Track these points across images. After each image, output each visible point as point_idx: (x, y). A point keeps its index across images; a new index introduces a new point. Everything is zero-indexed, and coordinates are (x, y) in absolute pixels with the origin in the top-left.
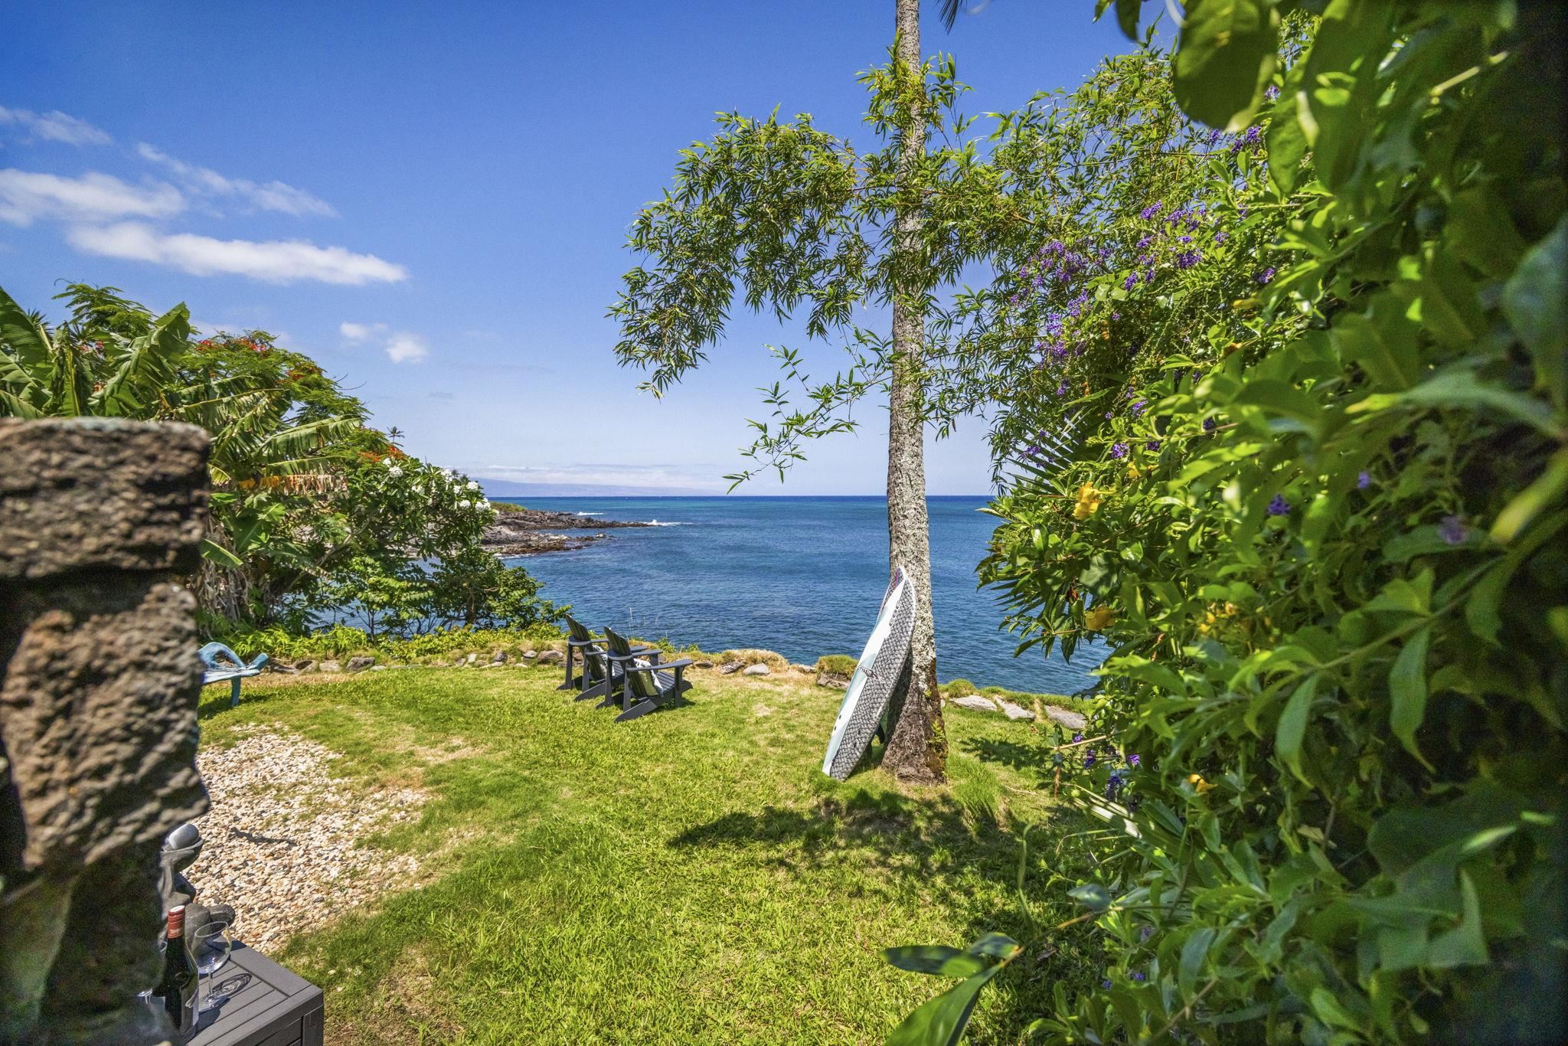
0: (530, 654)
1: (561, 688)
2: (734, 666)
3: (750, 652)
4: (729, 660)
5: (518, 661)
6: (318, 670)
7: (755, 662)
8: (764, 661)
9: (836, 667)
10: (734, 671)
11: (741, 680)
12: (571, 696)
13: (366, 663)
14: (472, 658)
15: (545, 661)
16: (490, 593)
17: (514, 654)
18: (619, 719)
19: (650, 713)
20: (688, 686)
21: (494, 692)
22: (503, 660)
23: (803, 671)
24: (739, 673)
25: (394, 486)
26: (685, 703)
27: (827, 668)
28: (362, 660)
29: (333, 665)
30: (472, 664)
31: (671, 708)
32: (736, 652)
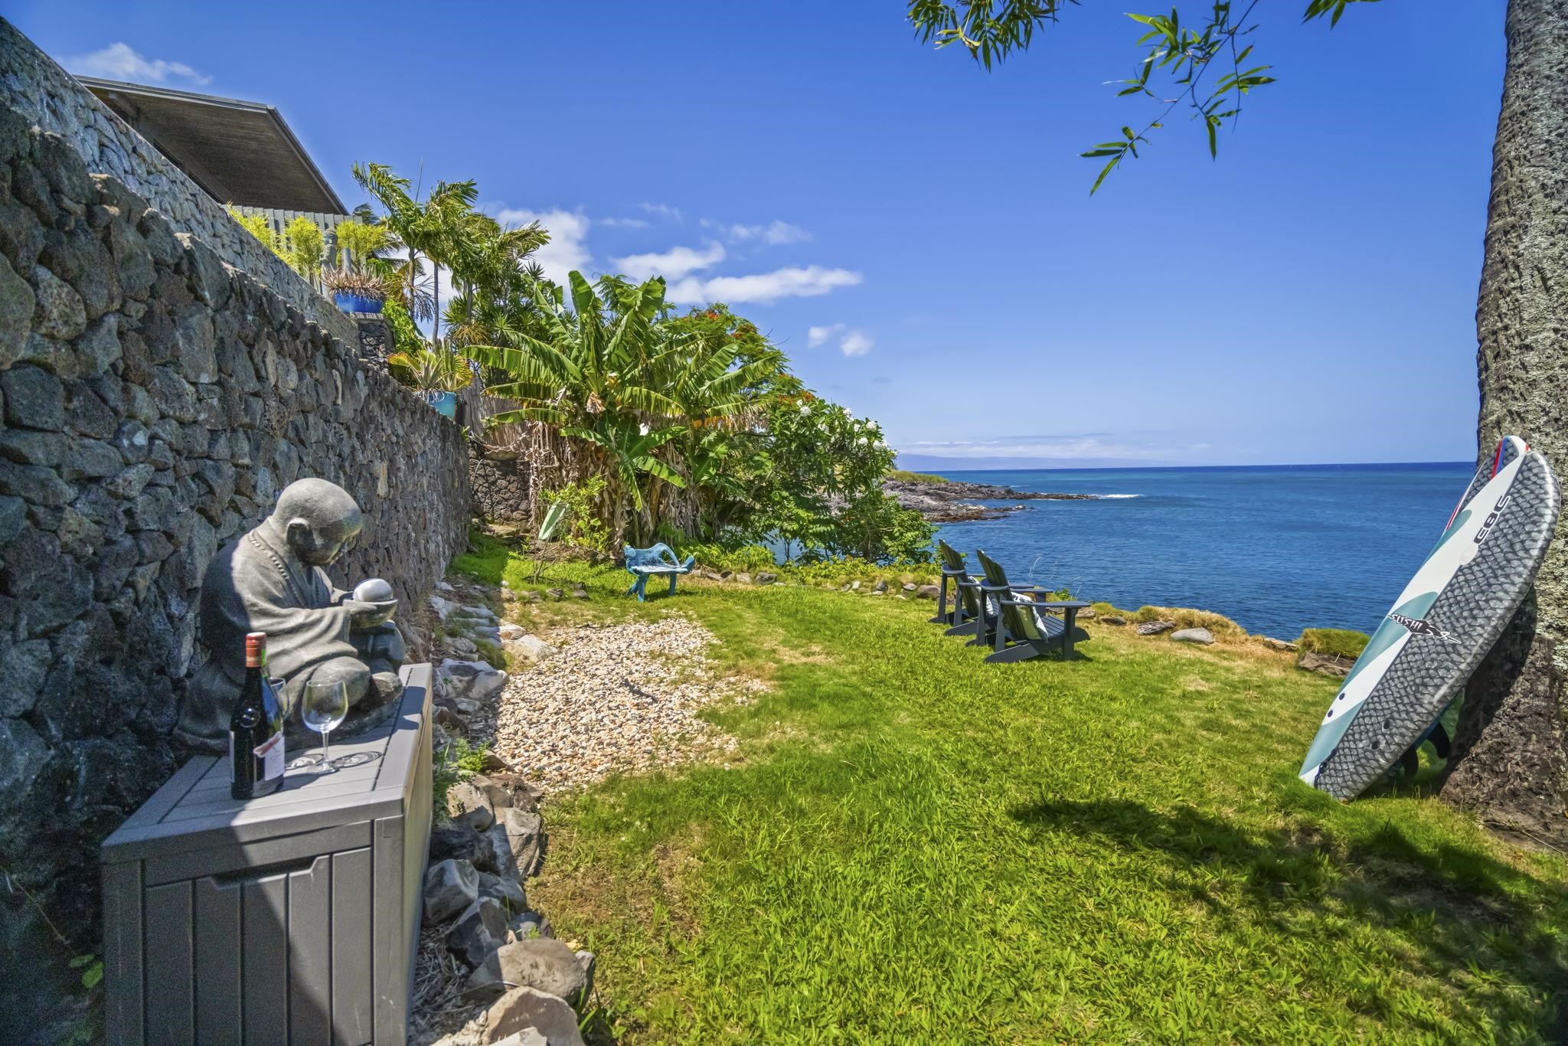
0: (909, 586)
1: (933, 621)
2: (1157, 627)
3: (1183, 611)
4: (1148, 618)
5: (898, 592)
6: (735, 580)
7: (1190, 624)
8: (1206, 625)
9: (1336, 645)
10: (1156, 633)
11: (1166, 645)
12: (940, 630)
13: (770, 578)
14: (856, 584)
15: (924, 596)
16: (886, 533)
17: (894, 586)
18: (989, 660)
19: (1030, 660)
20: (1084, 635)
21: (867, 616)
22: (884, 589)
23: (1274, 647)
24: (1165, 636)
25: (804, 425)
26: (1078, 657)
27: (1317, 645)
28: (767, 576)
29: (746, 577)
30: (856, 590)
31: (1059, 658)
32: (1162, 609)
